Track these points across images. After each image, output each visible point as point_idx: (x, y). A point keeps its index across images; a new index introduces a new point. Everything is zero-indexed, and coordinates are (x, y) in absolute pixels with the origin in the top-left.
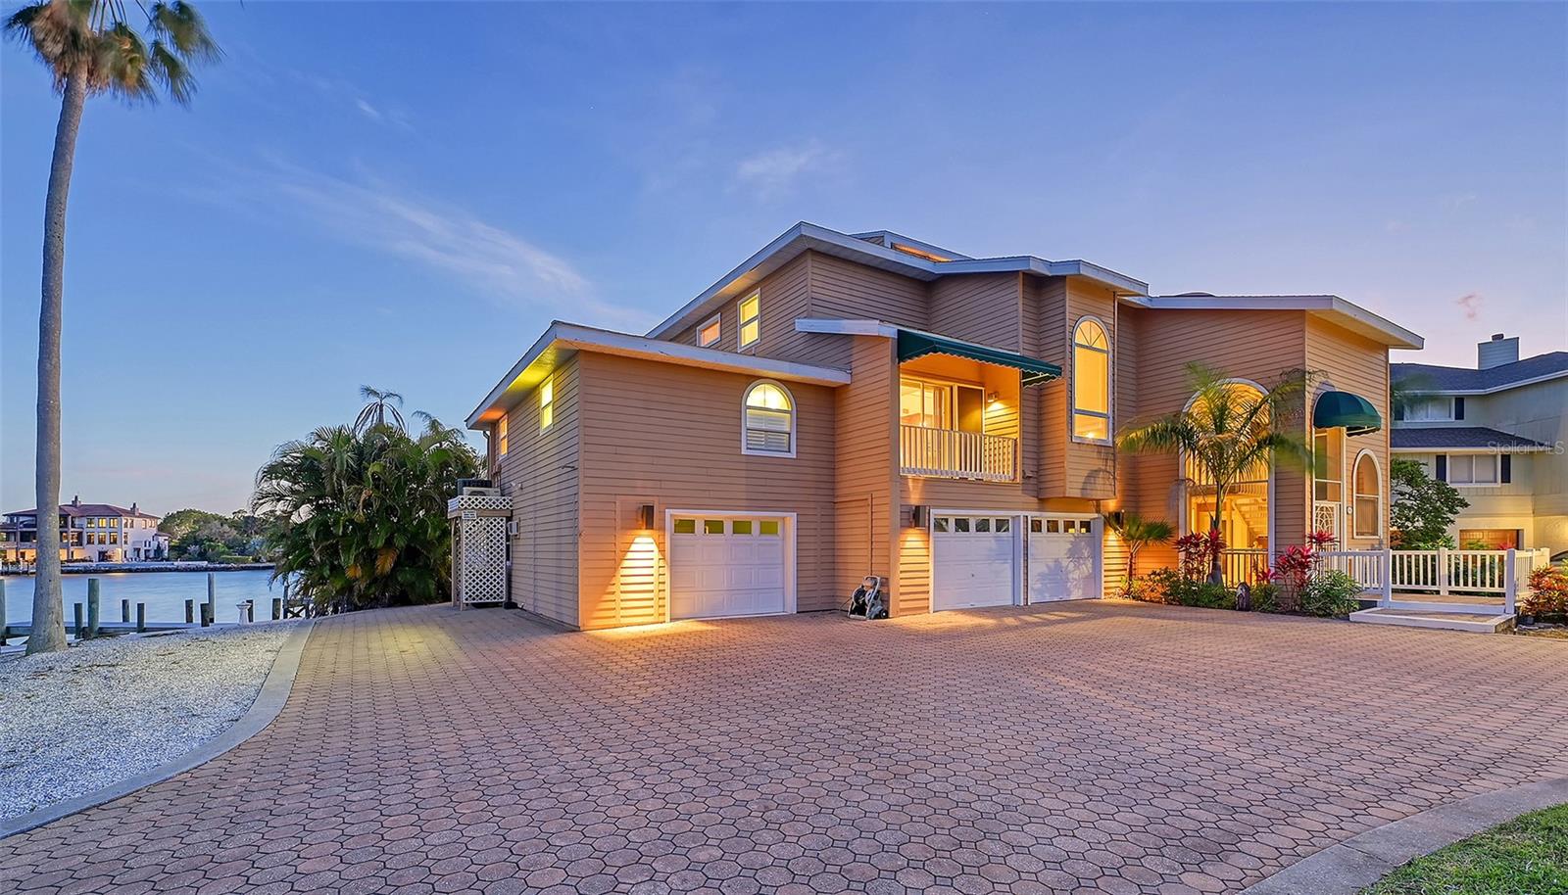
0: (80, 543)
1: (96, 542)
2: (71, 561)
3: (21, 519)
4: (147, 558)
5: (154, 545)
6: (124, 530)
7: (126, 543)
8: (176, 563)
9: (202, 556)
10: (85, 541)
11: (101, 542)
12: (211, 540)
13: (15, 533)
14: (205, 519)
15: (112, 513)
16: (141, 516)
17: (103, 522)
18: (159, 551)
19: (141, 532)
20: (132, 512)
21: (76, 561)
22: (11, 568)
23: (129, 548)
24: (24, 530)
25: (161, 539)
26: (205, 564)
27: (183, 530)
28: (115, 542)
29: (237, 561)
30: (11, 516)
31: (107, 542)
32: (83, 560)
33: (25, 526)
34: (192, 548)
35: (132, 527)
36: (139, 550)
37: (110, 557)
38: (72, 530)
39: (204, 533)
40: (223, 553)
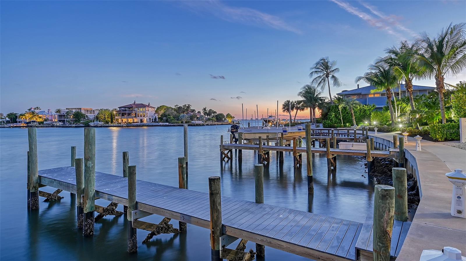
0: (136, 117)
1: (140, 116)
2: (133, 122)
3: (122, 109)
4: (152, 121)
5: (154, 117)
6: (147, 112)
7: (147, 116)
8: (160, 123)
9: (167, 121)
10: (137, 116)
11: (141, 116)
12: (169, 115)
13: (120, 113)
14: (168, 108)
15: (143, 106)
16: (151, 107)
17: (141, 110)
18: (155, 119)
19: (150, 113)
20: (148, 106)
21: (135, 122)
22: (119, 125)
23: (148, 118)
24: (123, 112)
25: (156, 115)
26: (167, 124)
27: (162, 112)
28: (144, 116)
29: (176, 123)
30: (120, 108)
31: (142, 116)
32: (137, 122)
33: (123, 111)
34: (164, 118)
35: (149, 111)
36: (150, 119)
37: (143, 121)
38: (134, 112)
39: (167, 113)
40: (172, 120)
